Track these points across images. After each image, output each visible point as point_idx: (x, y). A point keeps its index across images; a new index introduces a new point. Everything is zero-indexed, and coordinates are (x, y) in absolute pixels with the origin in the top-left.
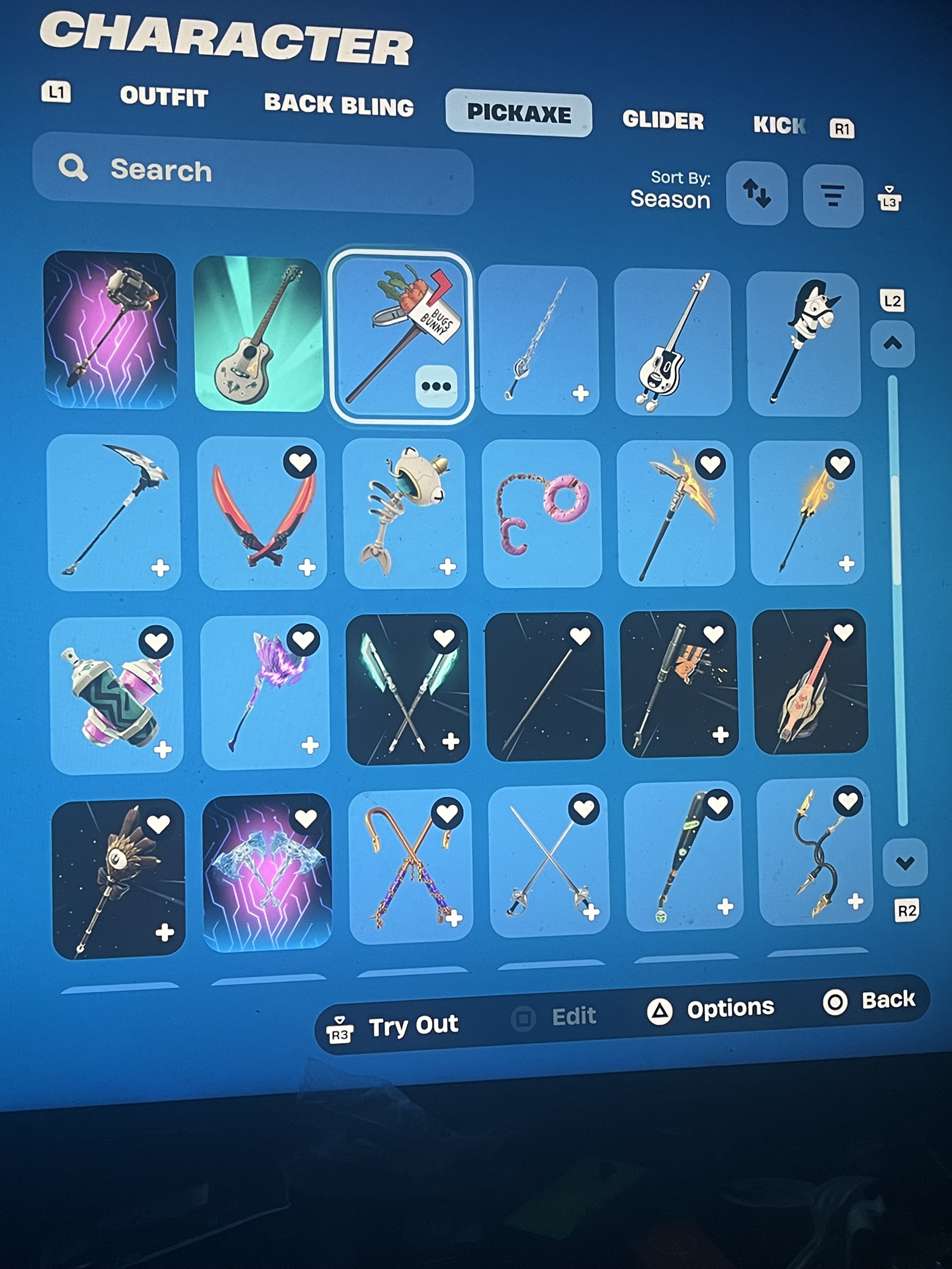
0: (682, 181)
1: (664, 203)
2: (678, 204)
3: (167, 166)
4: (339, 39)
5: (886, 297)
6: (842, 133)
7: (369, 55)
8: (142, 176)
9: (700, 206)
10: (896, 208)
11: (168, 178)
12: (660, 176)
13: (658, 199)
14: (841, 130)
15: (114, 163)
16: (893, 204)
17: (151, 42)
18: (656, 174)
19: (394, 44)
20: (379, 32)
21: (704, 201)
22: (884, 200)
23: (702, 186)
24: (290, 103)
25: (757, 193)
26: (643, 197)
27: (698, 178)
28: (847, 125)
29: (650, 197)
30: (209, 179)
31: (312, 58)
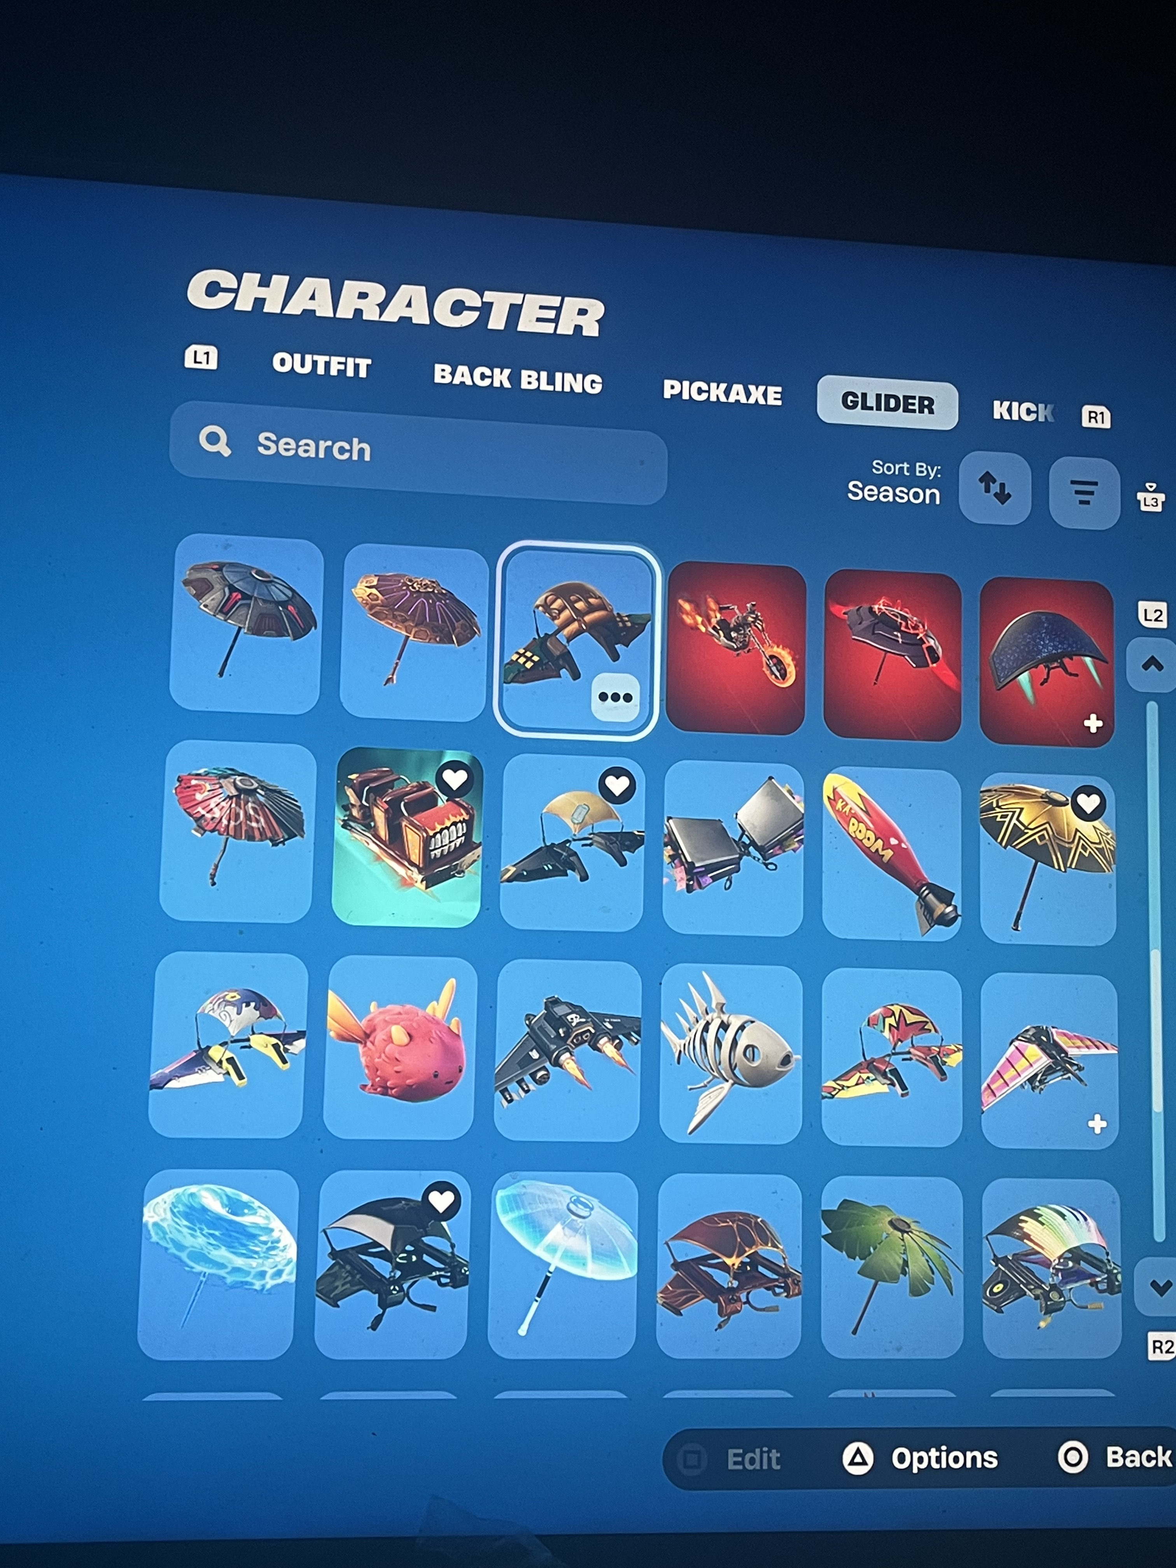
0: (908, 472)
1: (886, 497)
2: (902, 498)
3: (321, 443)
4: (520, 306)
5: (1146, 610)
6: (1097, 422)
7: (553, 325)
8: (292, 453)
9: (927, 501)
10: (1159, 509)
11: (322, 455)
12: (883, 466)
13: (879, 493)
14: (1095, 418)
15: (261, 438)
16: (1155, 504)
17: (311, 305)
18: (878, 464)
19: (582, 312)
20: (567, 299)
21: (933, 495)
22: (1145, 499)
23: (931, 478)
24: (463, 376)
25: (995, 488)
26: (862, 490)
27: (927, 469)
28: (1102, 413)
29: (869, 490)
30: (367, 458)
31: (490, 327)
